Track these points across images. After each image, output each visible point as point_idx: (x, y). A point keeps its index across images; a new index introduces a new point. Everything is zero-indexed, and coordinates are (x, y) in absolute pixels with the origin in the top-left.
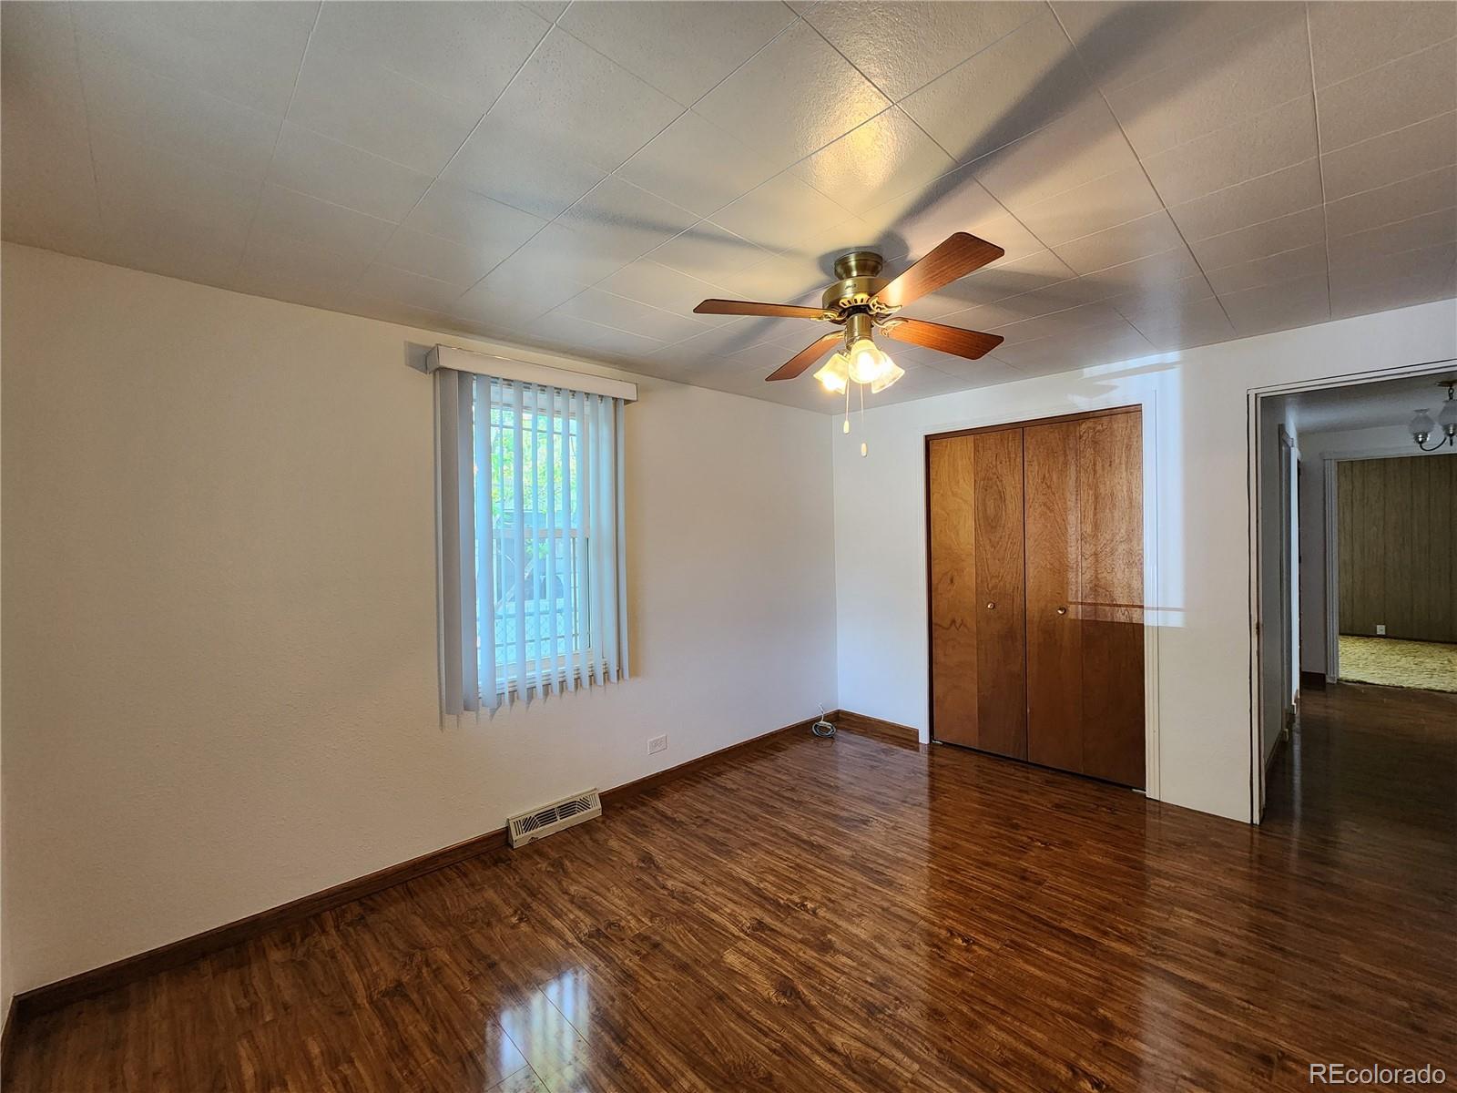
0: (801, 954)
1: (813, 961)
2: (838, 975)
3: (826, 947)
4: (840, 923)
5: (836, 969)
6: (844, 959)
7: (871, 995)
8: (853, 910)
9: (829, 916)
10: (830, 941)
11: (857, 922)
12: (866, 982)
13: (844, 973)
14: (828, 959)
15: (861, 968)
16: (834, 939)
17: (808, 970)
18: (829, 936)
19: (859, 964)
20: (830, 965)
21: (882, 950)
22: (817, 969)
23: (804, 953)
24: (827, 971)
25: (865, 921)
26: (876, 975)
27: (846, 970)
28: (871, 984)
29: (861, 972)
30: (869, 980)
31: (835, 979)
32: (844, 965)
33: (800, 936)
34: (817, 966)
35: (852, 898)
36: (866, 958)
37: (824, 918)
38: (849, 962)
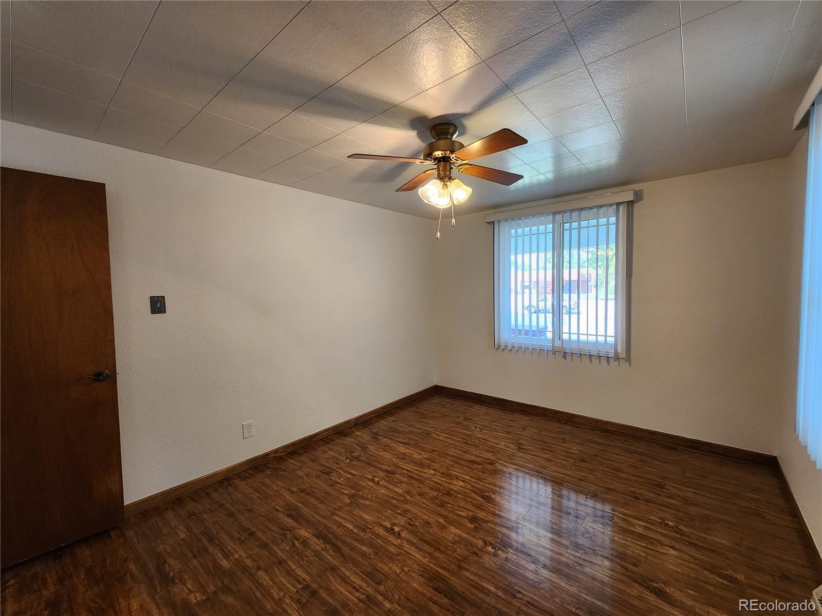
0: (486, 515)
1: (478, 512)
2: (464, 506)
3: (473, 519)
4: (467, 536)
5: (466, 509)
6: (462, 514)
7: (448, 499)
8: (459, 547)
9: (475, 540)
10: (471, 523)
11: (456, 538)
12: (450, 504)
13: (462, 507)
14: (470, 513)
15: (453, 510)
16: (469, 525)
17: (479, 507)
18: (472, 526)
19: (454, 512)
20: (469, 510)
21: (441, 520)
22: (475, 508)
23: (484, 516)
24: (470, 507)
25: (451, 538)
26: (446, 507)
27: (460, 509)
28: (448, 503)
29: (454, 509)
30: (450, 505)
31: (466, 504)
32: (462, 511)
33: (489, 525)
34: (476, 510)
35: (461, 558)
36: (451, 515)
37: (478, 539)
38: (459, 513)
